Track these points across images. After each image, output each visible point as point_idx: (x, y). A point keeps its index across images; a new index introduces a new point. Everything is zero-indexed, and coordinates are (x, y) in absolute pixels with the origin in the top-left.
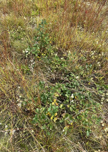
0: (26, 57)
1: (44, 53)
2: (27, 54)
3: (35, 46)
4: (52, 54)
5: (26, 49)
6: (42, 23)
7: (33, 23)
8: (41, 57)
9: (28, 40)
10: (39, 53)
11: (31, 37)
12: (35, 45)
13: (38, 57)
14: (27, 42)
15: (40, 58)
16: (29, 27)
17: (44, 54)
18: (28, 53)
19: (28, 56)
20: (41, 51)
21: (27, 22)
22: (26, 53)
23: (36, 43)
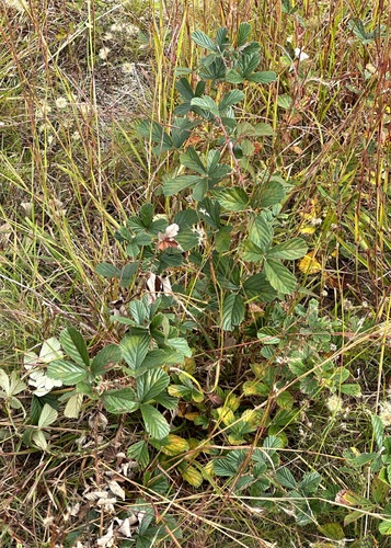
0: (41, 442)
1: (247, 404)
2: (48, 416)
3: (134, 332)
4: (334, 404)
5: (30, 358)
6: (217, 70)
7: (104, 53)
8: (205, 445)
9: (48, 241)
10: (186, 403)
11: (80, 211)
12: (139, 310)
13: (180, 444)
14: (45, 270)
15: (202, 458)
16: (61, 102)
17: (248, 415)
18: (54, 397)
19: (62, 436)
20: (202, 377)
21: (37, 40)
22: (32, 401)
23: (151, 297)
